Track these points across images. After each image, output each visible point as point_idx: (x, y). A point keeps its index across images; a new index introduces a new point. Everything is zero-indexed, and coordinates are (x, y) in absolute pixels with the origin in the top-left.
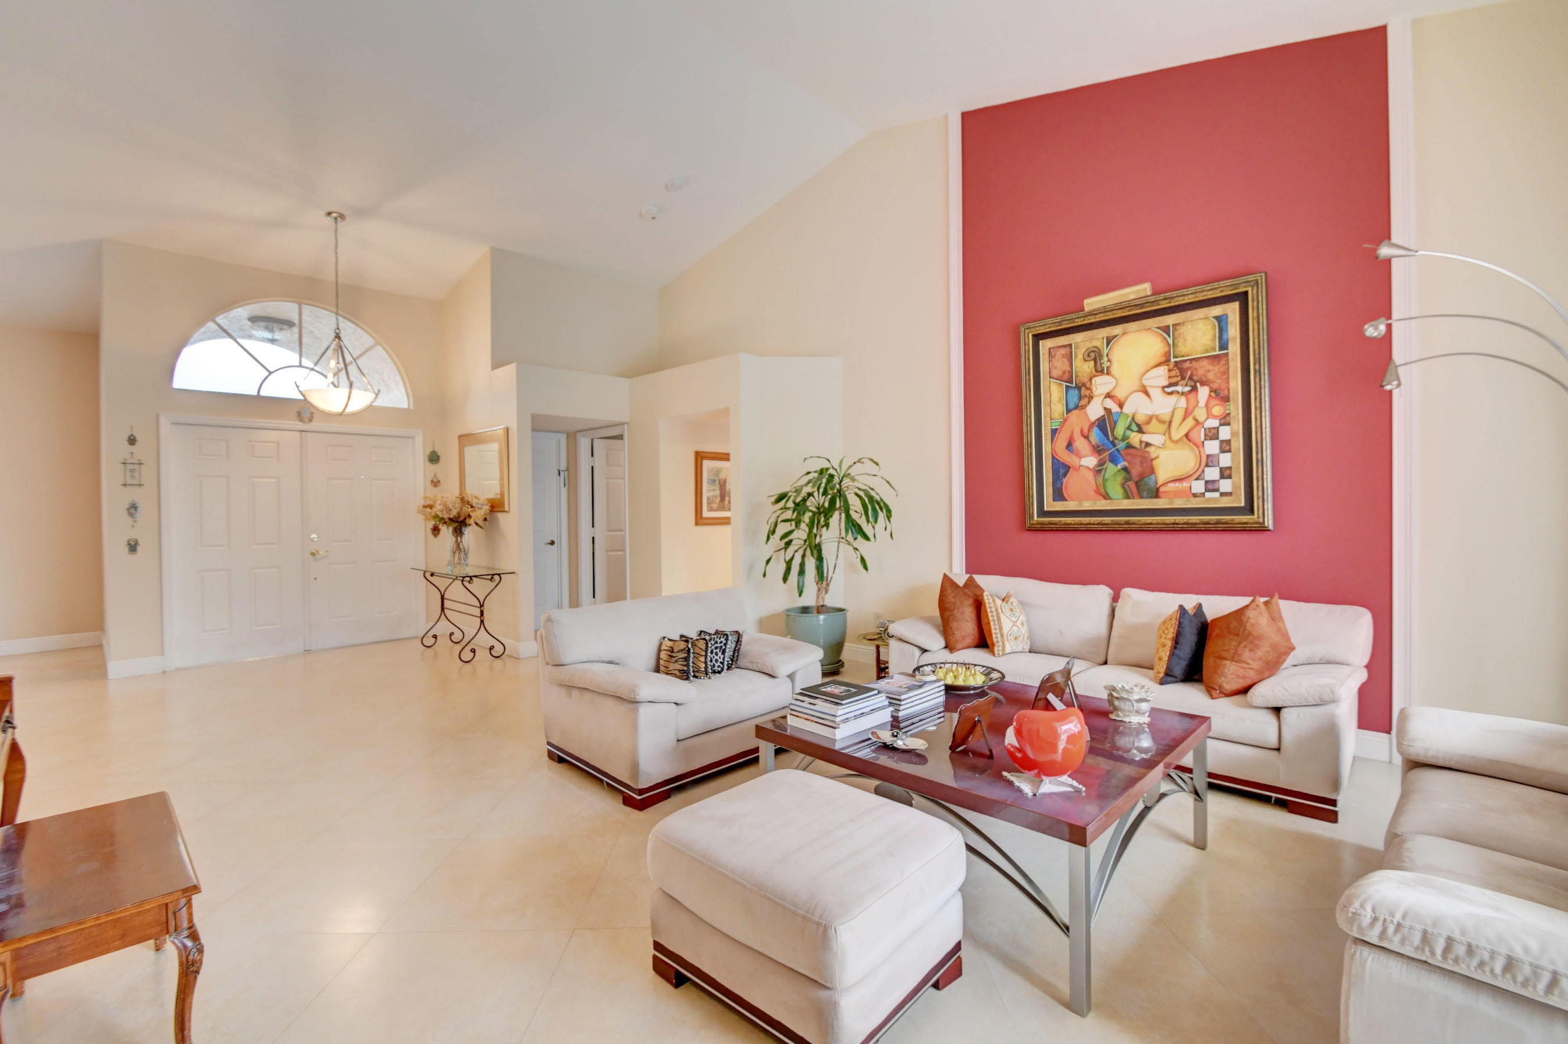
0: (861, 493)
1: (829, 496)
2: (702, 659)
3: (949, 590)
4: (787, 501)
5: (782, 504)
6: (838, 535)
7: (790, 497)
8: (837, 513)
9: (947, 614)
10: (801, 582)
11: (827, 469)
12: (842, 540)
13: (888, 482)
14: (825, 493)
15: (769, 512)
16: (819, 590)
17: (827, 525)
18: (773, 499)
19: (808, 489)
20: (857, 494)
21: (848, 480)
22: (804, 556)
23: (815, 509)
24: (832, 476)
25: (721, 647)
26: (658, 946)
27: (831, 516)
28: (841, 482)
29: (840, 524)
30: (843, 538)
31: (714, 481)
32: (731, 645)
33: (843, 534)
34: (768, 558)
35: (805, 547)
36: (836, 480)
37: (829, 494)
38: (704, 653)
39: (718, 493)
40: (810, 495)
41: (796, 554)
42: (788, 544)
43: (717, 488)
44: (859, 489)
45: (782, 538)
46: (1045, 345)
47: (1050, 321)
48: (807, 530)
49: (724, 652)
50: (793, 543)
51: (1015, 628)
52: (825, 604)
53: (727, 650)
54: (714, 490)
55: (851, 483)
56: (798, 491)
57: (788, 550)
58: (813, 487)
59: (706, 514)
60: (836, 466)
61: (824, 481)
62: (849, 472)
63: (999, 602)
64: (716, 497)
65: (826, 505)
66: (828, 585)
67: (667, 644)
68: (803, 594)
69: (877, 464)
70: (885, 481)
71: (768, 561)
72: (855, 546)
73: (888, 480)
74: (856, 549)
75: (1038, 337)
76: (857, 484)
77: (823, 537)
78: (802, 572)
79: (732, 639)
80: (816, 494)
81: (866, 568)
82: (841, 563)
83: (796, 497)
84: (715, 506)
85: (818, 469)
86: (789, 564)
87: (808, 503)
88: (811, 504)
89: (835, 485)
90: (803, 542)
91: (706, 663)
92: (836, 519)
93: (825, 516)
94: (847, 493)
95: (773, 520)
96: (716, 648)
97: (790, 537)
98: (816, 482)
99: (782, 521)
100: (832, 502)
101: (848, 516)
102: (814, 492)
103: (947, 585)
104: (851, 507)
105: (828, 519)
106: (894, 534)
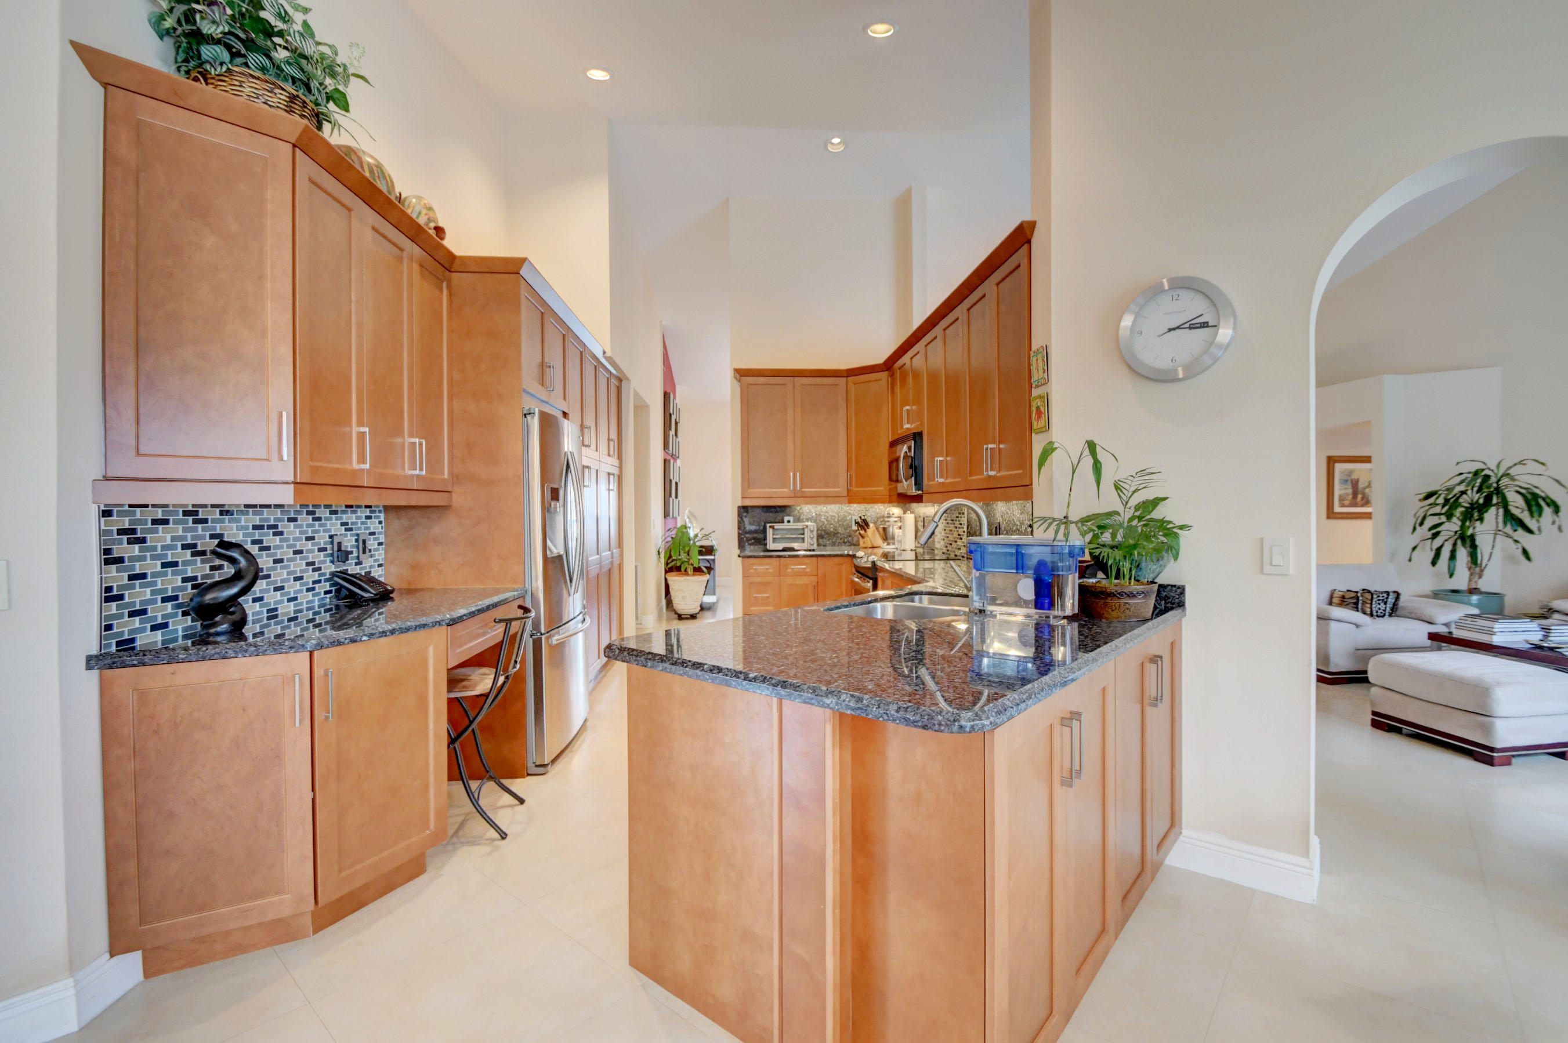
0: (1523, 491)
1: (1485, 494)
2: (1369, 606)
4: (1437, 498)
5: (1431, 500)
6: (1494, 527)
7: (1440, 495)
8: (1493, 510)
10: (1452, 565)
11: (1483, 470)
12: (1498, 532)
13: (1557, 481)
14: (1480, 490)
15: (1416, 507)
16: (1471, 574)
17: (1481, 519)
18: (1422, 496)
19: (1462, 488)
20: (1518, 492)
21: (1507, 480)
22: (1455, 544)
23: (1468, 505)
24: (1488, 477)
25: (1383, 600)
26: (1374, 713)
27: (1486, 511)
28: (1499, 481)
29: (1497, 518)
30: (1500, 531)
31: (1346, 481)
32: (1391, 600)
33: (1501, 526)
34: (1414, 545)
35: (1456, 537)
36: (1493, 479)
37: (1484, 492)
38: (1369, 602)
39: (1350, 491)
40: (1463, 493)
41: (1446, 543)
42: (1435, 535)
43: (1349, 486)
44: (1521, 487)
45: (1430, 529)
48: (1459, 523)
49: (1385, 603)
50: (1442, 534)
52: (1478, 587)
53: (1388, 603)
54: (1346, 489)
55: (1510, 482)
56: (1449, 490)
57: (1436, 541)
58: (1467, 486)
59: (1337, 509)
60: (1493, 467)
61: (1479, 481)
62: (1509, 472)
64: (1347, 494)
65: (1481, 501)
66: (1482, 571)
67: (1337, 594)
68: (1454, 577)
69: (1543, 464)
70: (1552, 480)
71: (1414, 548)
72: (1516, 538)
73: (1557, 478)
74: (1516, 541)
76: (1517, 483)
77: (1477, 530)
78: (1453, 556)
79: (1392, 597)
80: (1469, 492)
81: (1528, 558)
82: (1497, 553)
83: (1448, 494)
84: (1347, 502)
85: (1473, 470)
86: (1438, 552)
87: (1461, 500)
88: (1465, 501)
89: (1492, 484)
90: (1453, 534)
91: (1371, 608)
92: (1493, 515)
93: (1479, 511)
94: (1505, 491)
95: (1421, 514)
96: (1379, 600)
97: (1438, 529)
98: (1471, 483)
99: (1431, 515)
100: (1488, 499)
101: (1507, 511)
102: (1467, 490)
104: (1511, 503)
105: (1483, 514)
106: (1563, 528)
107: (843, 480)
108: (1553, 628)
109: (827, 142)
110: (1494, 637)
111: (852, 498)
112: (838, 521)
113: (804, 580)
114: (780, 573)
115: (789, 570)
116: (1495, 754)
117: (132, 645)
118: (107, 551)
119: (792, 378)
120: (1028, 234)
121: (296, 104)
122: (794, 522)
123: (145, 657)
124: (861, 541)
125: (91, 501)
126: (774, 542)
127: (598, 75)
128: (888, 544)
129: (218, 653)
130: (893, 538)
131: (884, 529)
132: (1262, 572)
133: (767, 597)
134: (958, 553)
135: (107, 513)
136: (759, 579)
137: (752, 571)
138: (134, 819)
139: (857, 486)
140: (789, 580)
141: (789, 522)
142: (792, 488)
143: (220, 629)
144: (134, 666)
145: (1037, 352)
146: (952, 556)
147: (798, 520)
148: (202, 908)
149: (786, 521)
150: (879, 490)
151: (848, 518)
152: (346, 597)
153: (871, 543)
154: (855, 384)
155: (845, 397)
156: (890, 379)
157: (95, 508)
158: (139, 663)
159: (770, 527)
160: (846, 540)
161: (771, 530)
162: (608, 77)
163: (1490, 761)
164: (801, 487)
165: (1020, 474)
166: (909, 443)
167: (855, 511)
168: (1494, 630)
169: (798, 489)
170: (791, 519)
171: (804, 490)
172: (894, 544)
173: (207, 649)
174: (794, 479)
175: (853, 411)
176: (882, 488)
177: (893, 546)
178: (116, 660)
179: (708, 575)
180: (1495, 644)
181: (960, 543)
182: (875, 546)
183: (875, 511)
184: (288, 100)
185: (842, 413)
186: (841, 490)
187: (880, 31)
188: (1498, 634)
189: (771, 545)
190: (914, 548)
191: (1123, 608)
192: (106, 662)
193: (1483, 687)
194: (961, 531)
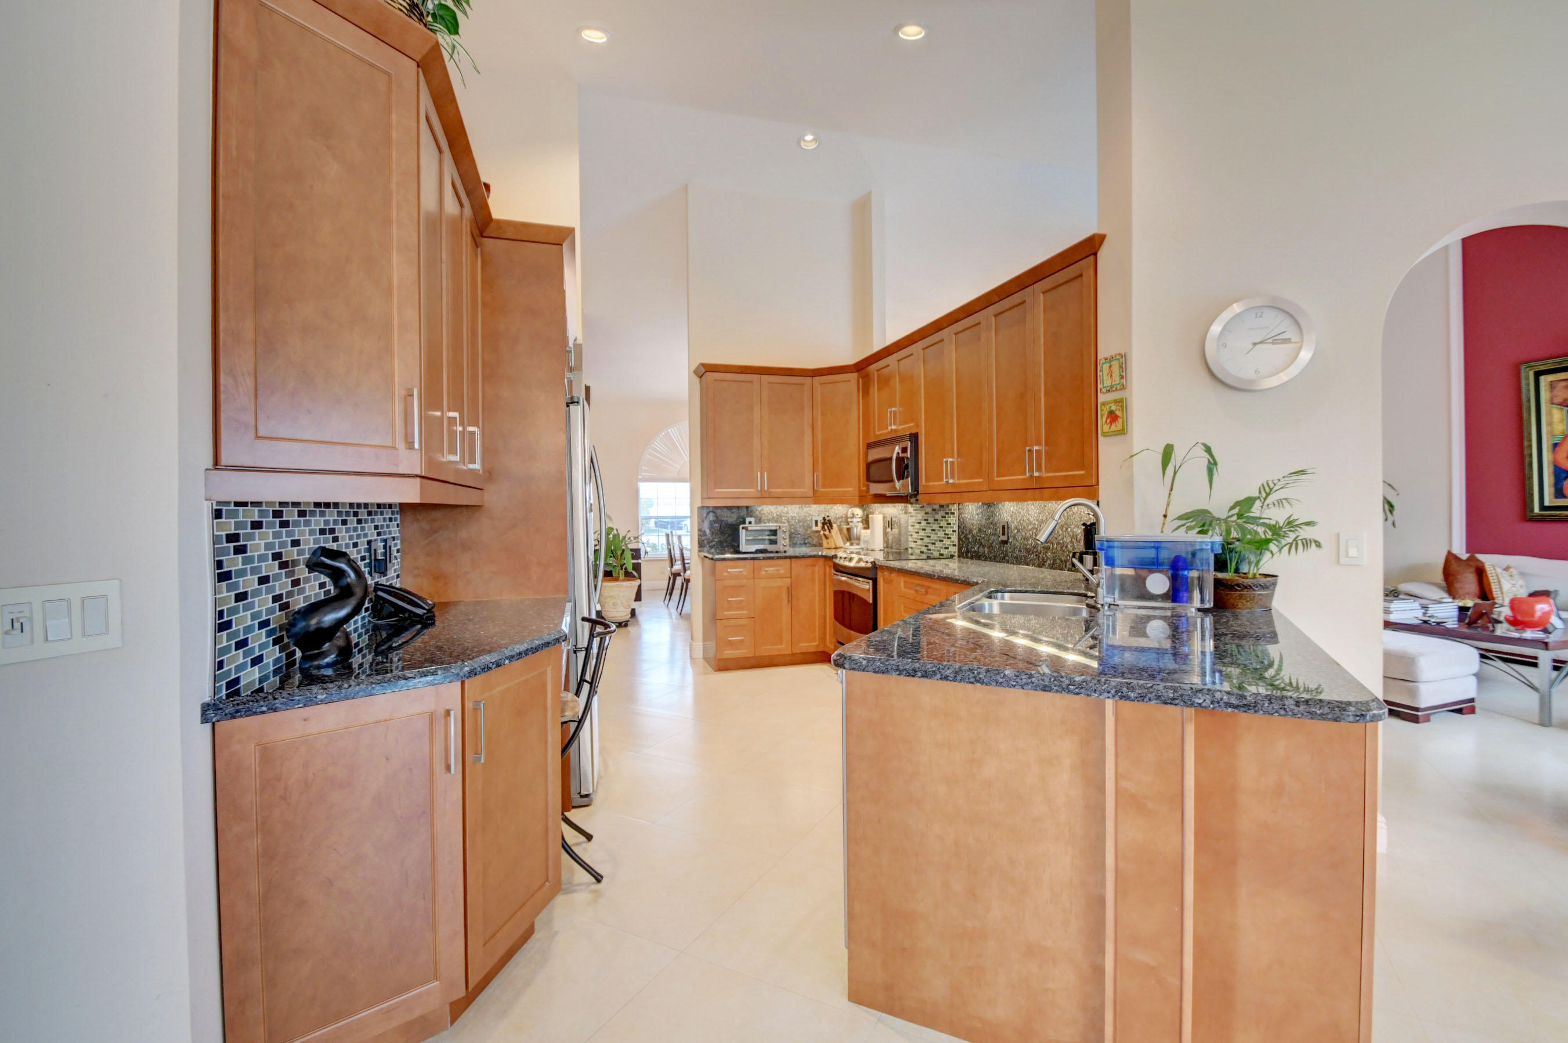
3: (1453, 562)
9: (1451, 578)
13: (1390, 485)
46: (1544, 380)
47: (1551, 361)
51: (1514, 589)
63: (1499, 570)
75: (1538, 374)
103: (1451, 558)
106: (1396, 524)
107: (808, 481)
108: (1430, 606)
109: (800, 139)
110: (1391, 615)
111: (817, 498)
112: (799, 521)
113: (779, 583)
114: (754, 574)
115: (763, 573)
116: (1420, 713)
117: (238, 687)
118: (219, 564)
119: (759, 376)
120: (1097, 246)
121: (415, 15)
122: (756, 523)
123: (277, 701)
124: (825, 542)
125: (204, 499)
126: (746, 544)
127: (595, 36)
128: (852, 544)
129: (364, 690)
130: (858, 539)
131: (848, 530)
132: (1338, 562)
133: (741, 601)
134: (945, 552)
135: (218, 514)
136: (733, 583)
137: (725, 574)
138: (258, 915)
139: (824, 486)
140: (763, 583)
141: (750, 523)
142: (759, 489)
143: (328, 660)
144: (263, 713)
145: (1110, 360)
146: (936, 554)
147: (759, 521)
148: (339, 1016)
149: (747, 522)
150: (849, 491)
151: (808, 519)
152: (391, 615)
153: (835, 544)
154: (821, 384)
155: (810, 396)
156: (861, 380)
157: (208, 506)
158: (268, 709)
159: (743, 528)
160: (806, 541)
161: (744, 531)
162: (605, 40)
163: (1415, 719)
164: (768, 488)
165: (1082, 475)
166: (903, 445)
167: (816, 512)
168: (1391, 610)
169: (766, 489)
170: (752, 520)
171: (770, 490)
172: (858, 544)
173: (350, 686)
174: (762, 479)
175: (819, 412)
176: (851, 489)
177: (858, 547)
178: (240, 707)
179: (639, 580)
180: (1391, 621)
181: (947, 542)
182: (838, 546)
183: (837, 511)
184: (408, 7)
185: (807, 413)
186: (807, 489)
187: (912, 33)
188: (1395, 612)
189: (743, 547)
190: (882, 548)
191: (1256, 599)
192: (227, 712)
193: (1409, 658)
194: (949, 531)
